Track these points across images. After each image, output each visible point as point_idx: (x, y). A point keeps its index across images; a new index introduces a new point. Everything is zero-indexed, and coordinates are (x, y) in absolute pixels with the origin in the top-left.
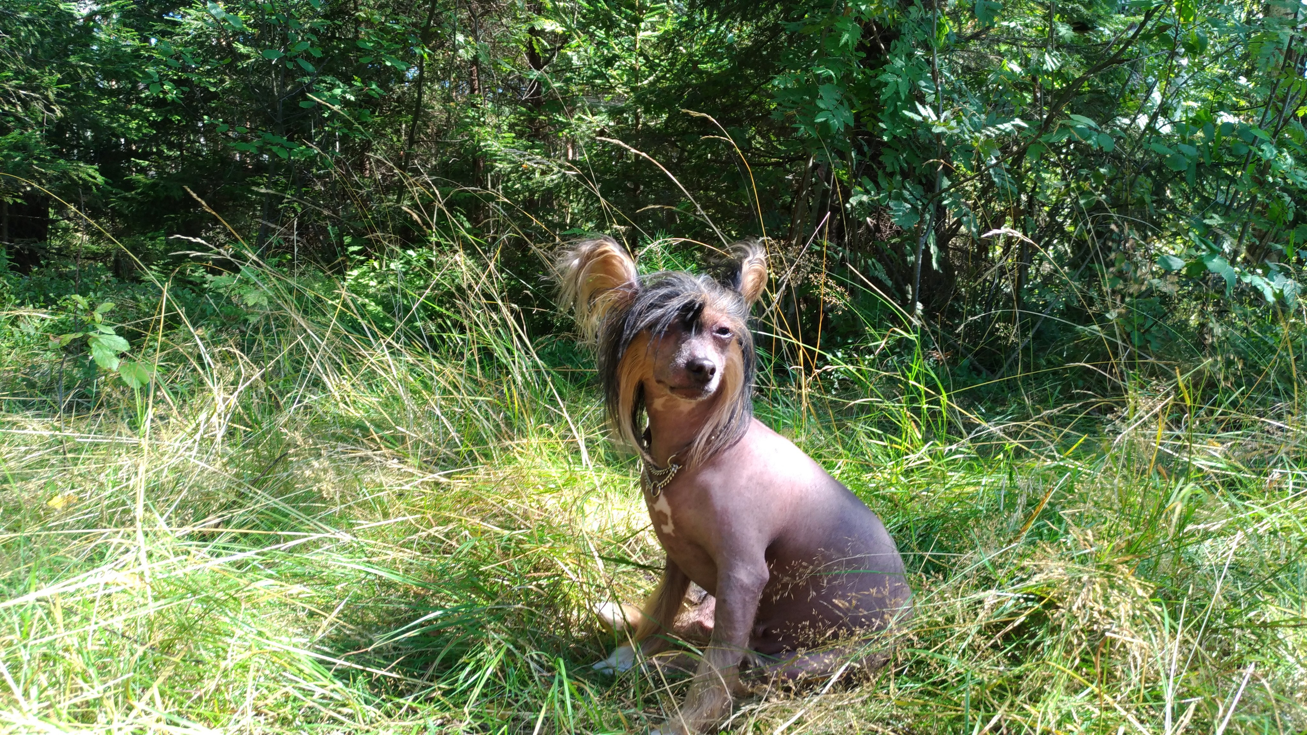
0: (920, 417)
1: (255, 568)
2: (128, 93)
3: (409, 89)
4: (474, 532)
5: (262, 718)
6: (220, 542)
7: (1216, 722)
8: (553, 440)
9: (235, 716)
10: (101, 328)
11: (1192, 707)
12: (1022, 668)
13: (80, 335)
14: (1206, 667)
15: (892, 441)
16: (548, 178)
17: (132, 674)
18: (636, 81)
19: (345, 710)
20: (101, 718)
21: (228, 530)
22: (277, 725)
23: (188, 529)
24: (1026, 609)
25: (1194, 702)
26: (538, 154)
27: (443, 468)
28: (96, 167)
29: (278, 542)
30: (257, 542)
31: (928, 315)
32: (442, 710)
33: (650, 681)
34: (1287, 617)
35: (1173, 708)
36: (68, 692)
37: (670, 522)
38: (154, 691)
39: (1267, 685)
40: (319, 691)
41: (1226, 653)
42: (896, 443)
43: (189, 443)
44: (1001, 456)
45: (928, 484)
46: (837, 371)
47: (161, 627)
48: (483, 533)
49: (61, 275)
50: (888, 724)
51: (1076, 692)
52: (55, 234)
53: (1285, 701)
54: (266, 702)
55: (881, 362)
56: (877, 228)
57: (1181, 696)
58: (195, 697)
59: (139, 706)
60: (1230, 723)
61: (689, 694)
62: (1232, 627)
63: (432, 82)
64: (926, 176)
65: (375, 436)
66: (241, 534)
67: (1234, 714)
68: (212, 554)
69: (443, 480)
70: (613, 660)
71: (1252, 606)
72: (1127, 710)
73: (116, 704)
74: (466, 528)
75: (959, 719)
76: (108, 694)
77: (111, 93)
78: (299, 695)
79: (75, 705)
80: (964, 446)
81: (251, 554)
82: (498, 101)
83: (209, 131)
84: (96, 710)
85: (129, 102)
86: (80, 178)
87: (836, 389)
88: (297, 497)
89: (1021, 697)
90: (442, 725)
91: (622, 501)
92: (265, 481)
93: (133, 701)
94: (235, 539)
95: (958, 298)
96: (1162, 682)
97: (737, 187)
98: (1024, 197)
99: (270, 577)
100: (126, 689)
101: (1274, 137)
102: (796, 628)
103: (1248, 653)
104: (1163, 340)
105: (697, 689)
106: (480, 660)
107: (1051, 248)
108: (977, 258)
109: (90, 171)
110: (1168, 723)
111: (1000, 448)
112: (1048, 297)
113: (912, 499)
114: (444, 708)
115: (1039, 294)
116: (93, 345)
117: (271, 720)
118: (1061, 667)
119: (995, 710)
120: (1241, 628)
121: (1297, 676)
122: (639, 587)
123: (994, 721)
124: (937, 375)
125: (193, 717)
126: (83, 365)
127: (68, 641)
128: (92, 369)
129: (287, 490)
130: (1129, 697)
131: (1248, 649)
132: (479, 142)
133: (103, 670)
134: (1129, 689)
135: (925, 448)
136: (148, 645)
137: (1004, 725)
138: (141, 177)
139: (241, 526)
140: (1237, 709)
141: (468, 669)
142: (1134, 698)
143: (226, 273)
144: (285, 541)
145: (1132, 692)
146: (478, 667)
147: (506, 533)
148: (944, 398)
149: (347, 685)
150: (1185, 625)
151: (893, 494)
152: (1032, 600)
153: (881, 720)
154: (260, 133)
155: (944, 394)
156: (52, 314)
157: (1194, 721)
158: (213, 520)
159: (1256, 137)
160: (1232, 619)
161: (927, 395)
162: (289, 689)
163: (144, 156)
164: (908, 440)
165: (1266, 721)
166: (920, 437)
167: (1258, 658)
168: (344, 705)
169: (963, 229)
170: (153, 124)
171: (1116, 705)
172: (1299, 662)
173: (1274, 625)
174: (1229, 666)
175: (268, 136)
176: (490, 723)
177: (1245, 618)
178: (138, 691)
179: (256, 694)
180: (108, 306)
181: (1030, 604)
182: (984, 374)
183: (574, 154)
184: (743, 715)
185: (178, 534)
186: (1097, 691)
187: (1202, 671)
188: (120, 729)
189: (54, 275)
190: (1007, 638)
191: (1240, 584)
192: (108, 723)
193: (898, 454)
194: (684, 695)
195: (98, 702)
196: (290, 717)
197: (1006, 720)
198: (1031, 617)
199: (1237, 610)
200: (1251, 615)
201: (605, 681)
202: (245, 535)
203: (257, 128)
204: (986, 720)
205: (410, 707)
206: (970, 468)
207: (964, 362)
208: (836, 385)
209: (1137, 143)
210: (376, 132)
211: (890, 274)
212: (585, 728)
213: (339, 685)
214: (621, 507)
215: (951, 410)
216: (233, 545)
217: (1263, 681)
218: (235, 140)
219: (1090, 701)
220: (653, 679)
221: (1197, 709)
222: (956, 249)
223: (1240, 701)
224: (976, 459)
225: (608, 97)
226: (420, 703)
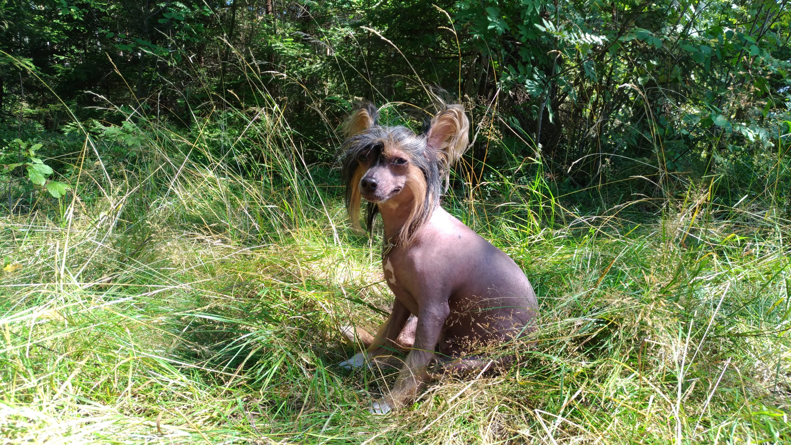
0: (538, 213)
1: (132, 308)
2: (50, 13)
3: (228, 11)
4: (267, 284)
5: (136, 399)
6: (112, 291)
7: (707, 393)
8: (316, 229)
9: (120, 397)
10: (34, 160)
11: (694, 383)
12: (595, 362)
13: (21, 164)
14: (702, 360)
15: (520, 228)
16: (314, 67)
17: (54, 373)
18: (369, 6)
19: (188, 393)
20: (36, 400)
21: (116, 284)
22: (146, 402)
23: (91, 284)
24: (598, 328)
25: (695, 381)
26: (308, 52)
27: (249, 246)
28: (31, 59)
29: (147, 291)
30: (134, 292)
31: (545, 151)
32: (246, 392)
33: (373, 373)
34: (751, 330)
35: (682, 385)
36: (14, 384)
37: (393, 276)
38: (68, 383)
39: (738, 371)
40: (172, 382)
41: (715, 352)
42: (523, 229)
43: (92, 231)
44: (587, 236)
45: (543, 254)
46: (489, 185)
47: (73, 344)
48: (273, 285)
49: (10, 128)
50: (515, 397)
51: (626, 376)
52: (7, 103)
53: (748, 380)
54: (140, 388)
55: (516, 179)
56: (515, 97)
57: (686, 378)
58: (95, 386)
59: (60, 392)
60: (715, 393)
61: (397, 380)
62: (718, 336)
63: (242, 7)
64: (545, 65)
65: (207, 227)
66: (124, 287)
67: (717, 388)
68: (105, 299)
69: (249, 253)
70: (351, 361)
71: (731, 324)
72: (656, 385)
73: (45, 391)
74: (263, 282)
75: (557, 393)
76: (40, 385)
77: (40, 12)
78: (160, 383)
79: (19, 392)
80: (566, 231)
81: (129, 298)
82: (284, 19)
83: (102, 37)
84: (33, 395)
85: (51, 18)
86: (21, 67)
87: (488, 197)
88: (158, 264)
89: (594, 379)
90: (247, 401)
91: (358, 266)
92: (139, 254)
93: (56, 389)
94: (120, 290)
95: (563, 141)
96: (677, 369)
97: (431, 72)
98: (604, 78)
99: (142, 313)
100: (51, 381)
101: (757, 41)
102: (460, 340)
103: (727, 352)
104: (685, 166)
105: (402, 378)
106: (270, 361)
107: (620, 110)
108: (575, 116)
109: (27, 62)
110: (679, 393)
111: (586, 231)
112: (617, 140)
113: (532, 263)
114: (248, 391)
115: (612, 138)
116: (29, 170)
117: (142, 400)
118: (618, 361)
119: (578, 387)
120: (723, 336)
121: (756, 365)
122: (368, 317)
123: (577, 393)
124: (550, 188)
125: (94, 398)
126: (24, 184)
127: (14, 353)
128: (30, 186)
129: (152, 260)
130: (657, 378)
131: (728, 350)
132: (271, 44)
133: (36, 371)
134: (657, 374)
135: (542, 231)
136: (65, 355)
137: (583, 396)
138: (59, 66)
139: (123, 282)
140: (720, 385)
141: (263, 367)
142: (660, 379)
143: (112, 125)
144: (151, 291)
145: (659, 375)
146: (269, 366)
147: (287, 285)
148: (553, 200)
149: (189, 378)
150: (691, 336)
151: (521, 259)
152: (602, 322)
153: (511, 395)
154: (134, 38)
155: (553, 198)
156: (5, 152)
157: (695, 392)
158: (106, 278)
159: (747, 41)
160: (719, 332)
161: (544, 199)
162: (153, 380)
163: (62, 54)
164: (531, 227)
165: (737, 392)
166: (538, 225)
167: (733, 355)
168: (187, 390)
169: (567, 99)
170: (67, 32)
171: (649, 383)
172: (757, 357)
173: (744, 335)
174: (716, 359)
175: (140, 41)
176: (276, 400)
177: (727, 331)
178: (59, 383)
179: (133, 384)
180: (39, 146)
181: (601, 325)
182: (578, 187)
183: (331, 52)
184: (429, 393)
185: (85, 287)
186: (638, 375)
187: (700, 363)
188: (47, 406)
189: (6, 128)
190: (586, 345)
191: (724, 312)
192: (40, 402)
193: (525, 235)
194: (394, 381)
195: (34, 390)
196: (155, 398)
197: (584, 394)
198: (601, 333)
199: (722, 326)
200: (731, 329)
201: (346, 373)
202: (127, 287)
203: (132, 36)
204: (572, 393)
205: (228, 391)
206: (568, 244)
207: (567, 180)
208: (489, 195)
209: (675, 45)
210: (208, 38)
211: (522, 126)
212: (333, 402)
213: (184, 377)
214: (358, 269)
215: (557, 208)
216: (119, 294)
217: (737, 368)
218: (118, 43)
219: (634, 381)
220: (375, 372)
221: (697, 385)
222: (562, 110)
223: (722, 380)
224: (572, 238)
225: (351, 16)
226: (234, 388)
